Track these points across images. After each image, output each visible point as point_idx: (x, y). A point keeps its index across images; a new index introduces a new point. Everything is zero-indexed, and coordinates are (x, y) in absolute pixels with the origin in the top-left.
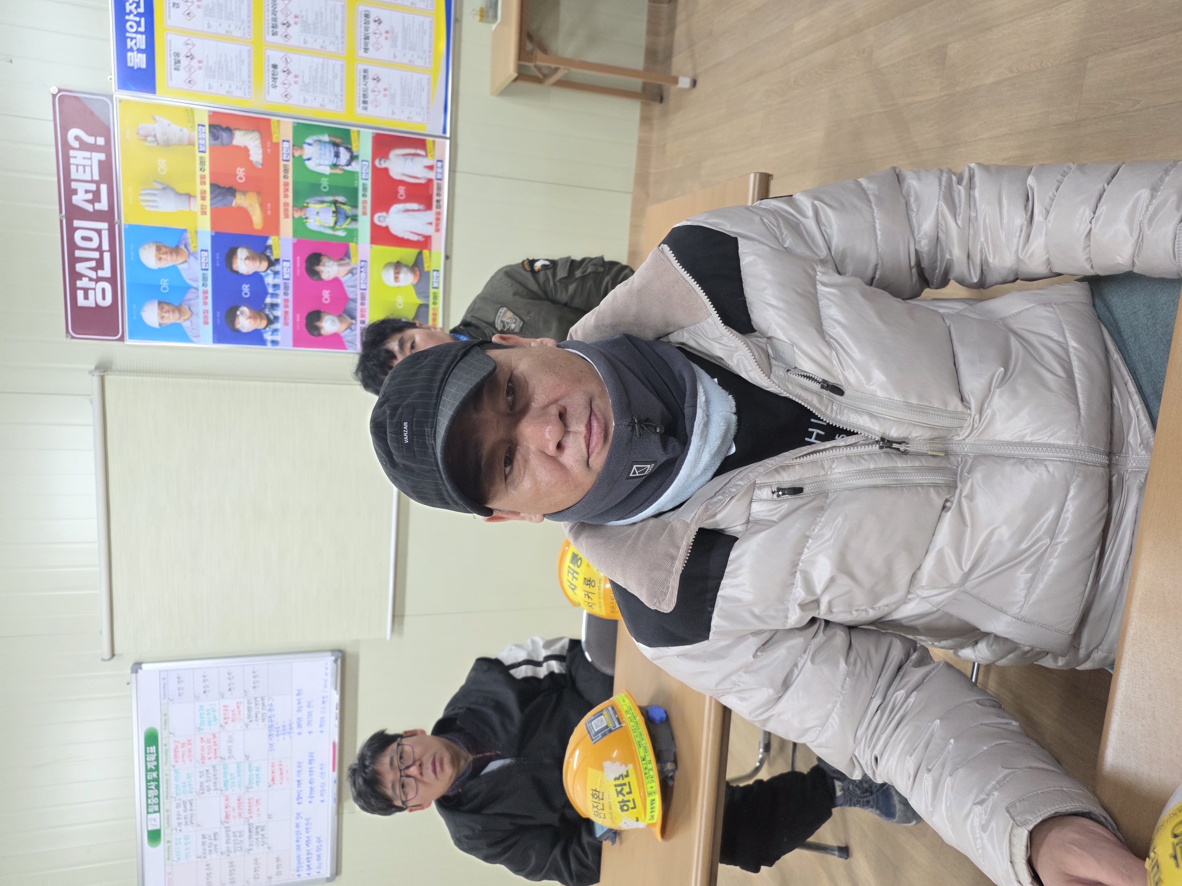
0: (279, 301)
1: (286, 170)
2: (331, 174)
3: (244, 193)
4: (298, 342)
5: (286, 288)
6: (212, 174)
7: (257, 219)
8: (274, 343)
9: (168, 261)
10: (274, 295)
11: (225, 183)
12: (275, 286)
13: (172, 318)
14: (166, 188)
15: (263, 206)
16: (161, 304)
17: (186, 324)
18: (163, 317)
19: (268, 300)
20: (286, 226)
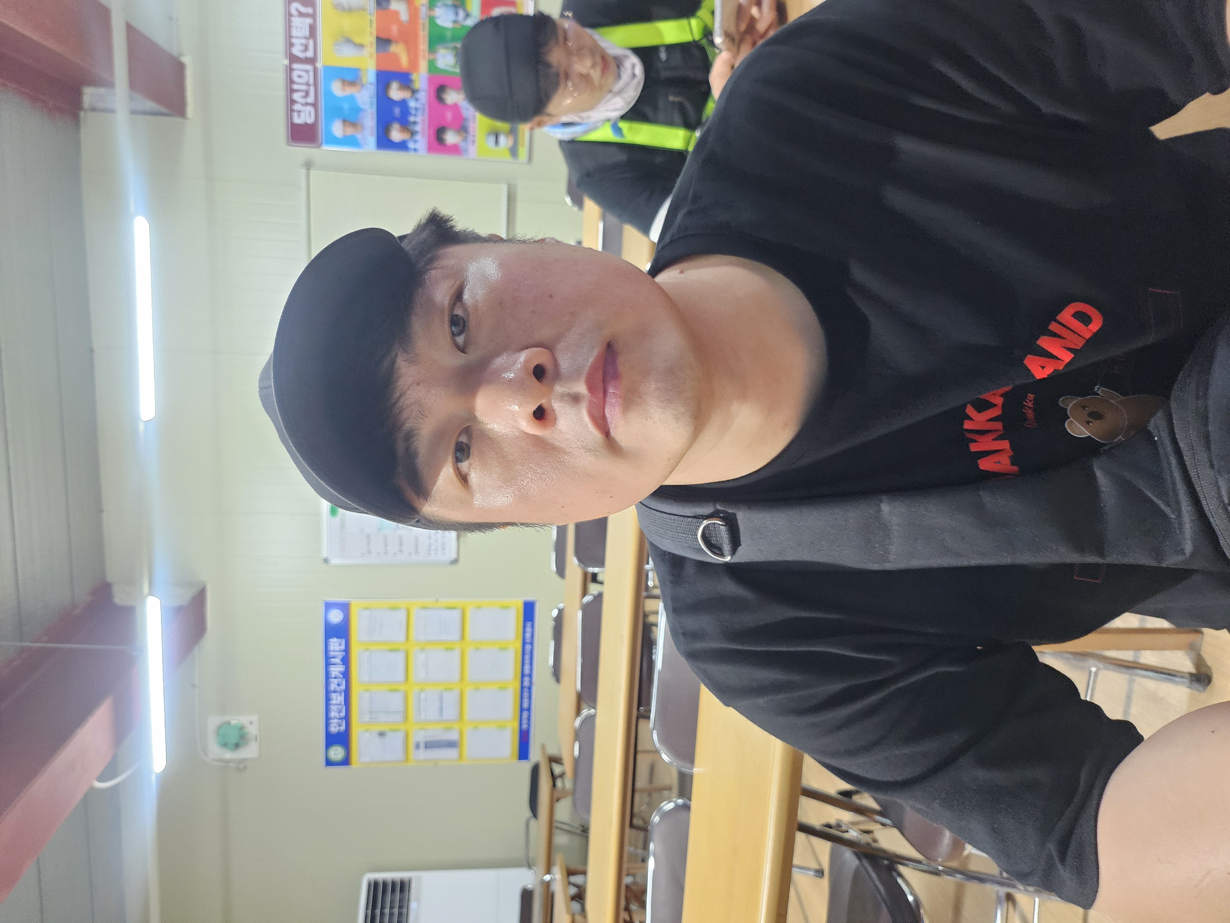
0: (419, 119)
1: (424, 25)
2: (453, 29)
3: (397, 42)
4: (431, 149)
5: (423, 110)
6: (377, 29)
7: (404, 61)
8: (415, 150)
9: (349, 91)
10: (415, 115)
11: (384, 36)
12: (416, 109)
13: (350, 131)
14: (348, 41)
15: (408, 51)
16: (345, 121)
17: (359, 136)
18: (344, 131)
19: (412, 119)
20: (423, 66)
